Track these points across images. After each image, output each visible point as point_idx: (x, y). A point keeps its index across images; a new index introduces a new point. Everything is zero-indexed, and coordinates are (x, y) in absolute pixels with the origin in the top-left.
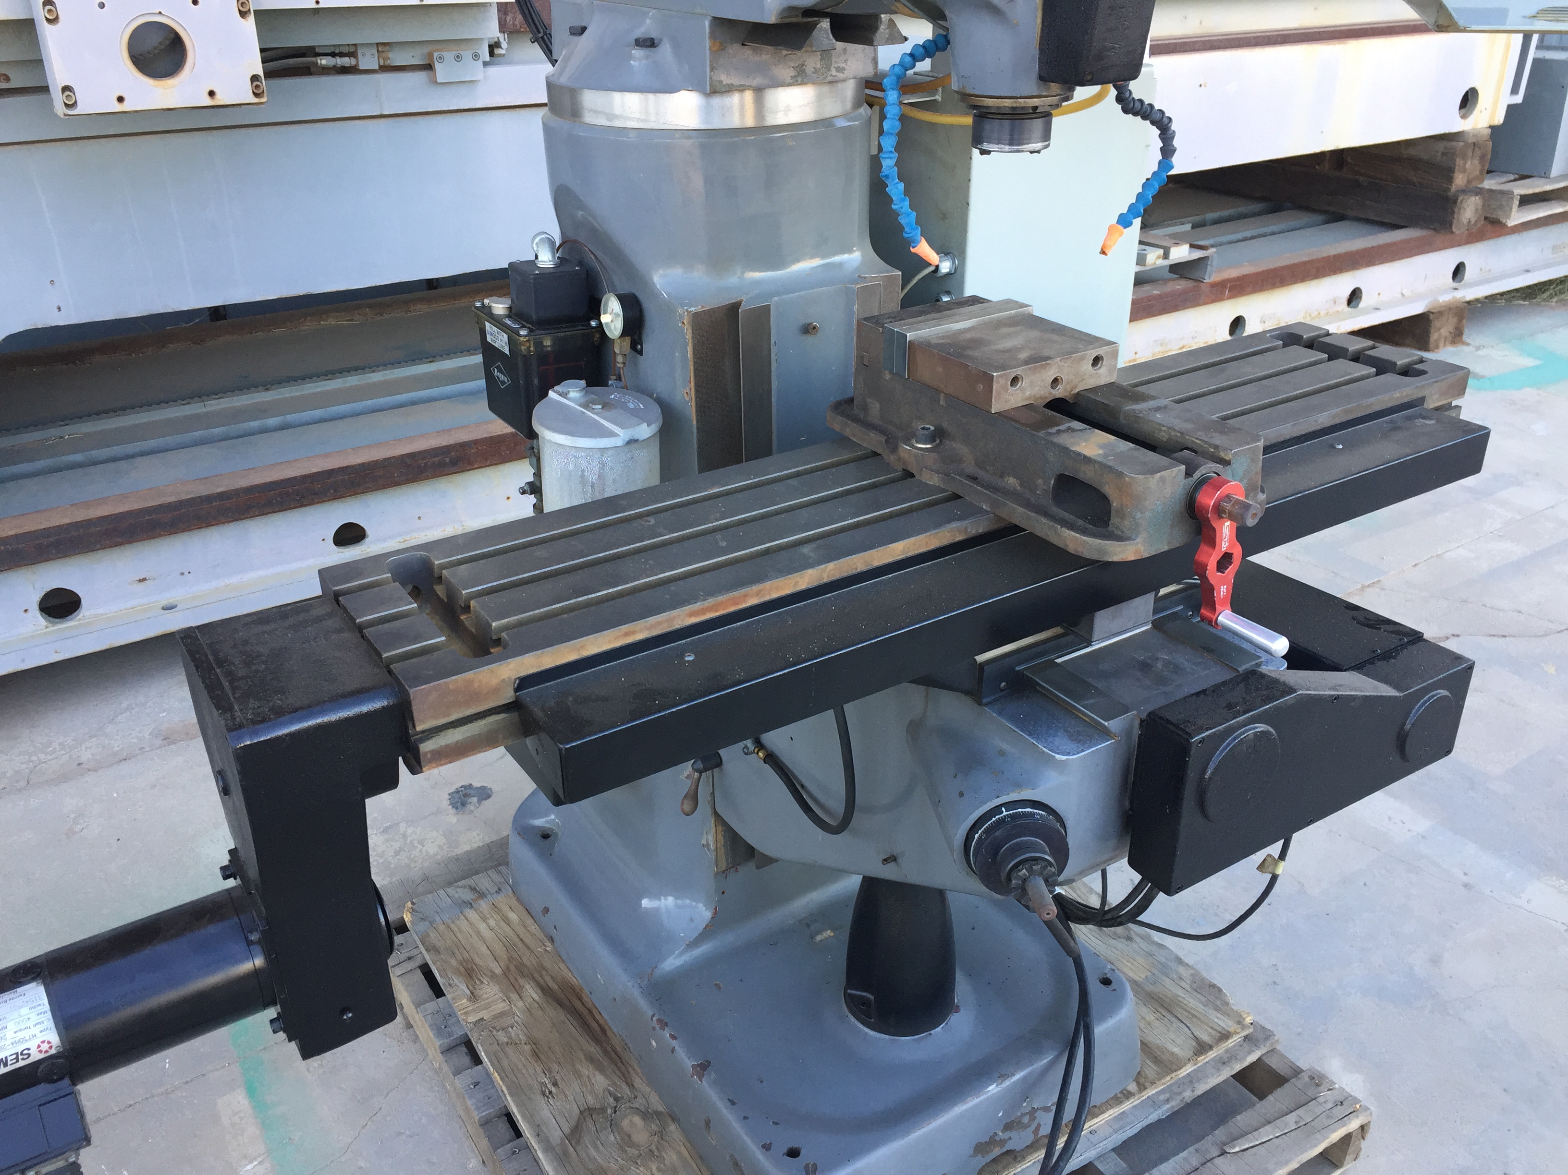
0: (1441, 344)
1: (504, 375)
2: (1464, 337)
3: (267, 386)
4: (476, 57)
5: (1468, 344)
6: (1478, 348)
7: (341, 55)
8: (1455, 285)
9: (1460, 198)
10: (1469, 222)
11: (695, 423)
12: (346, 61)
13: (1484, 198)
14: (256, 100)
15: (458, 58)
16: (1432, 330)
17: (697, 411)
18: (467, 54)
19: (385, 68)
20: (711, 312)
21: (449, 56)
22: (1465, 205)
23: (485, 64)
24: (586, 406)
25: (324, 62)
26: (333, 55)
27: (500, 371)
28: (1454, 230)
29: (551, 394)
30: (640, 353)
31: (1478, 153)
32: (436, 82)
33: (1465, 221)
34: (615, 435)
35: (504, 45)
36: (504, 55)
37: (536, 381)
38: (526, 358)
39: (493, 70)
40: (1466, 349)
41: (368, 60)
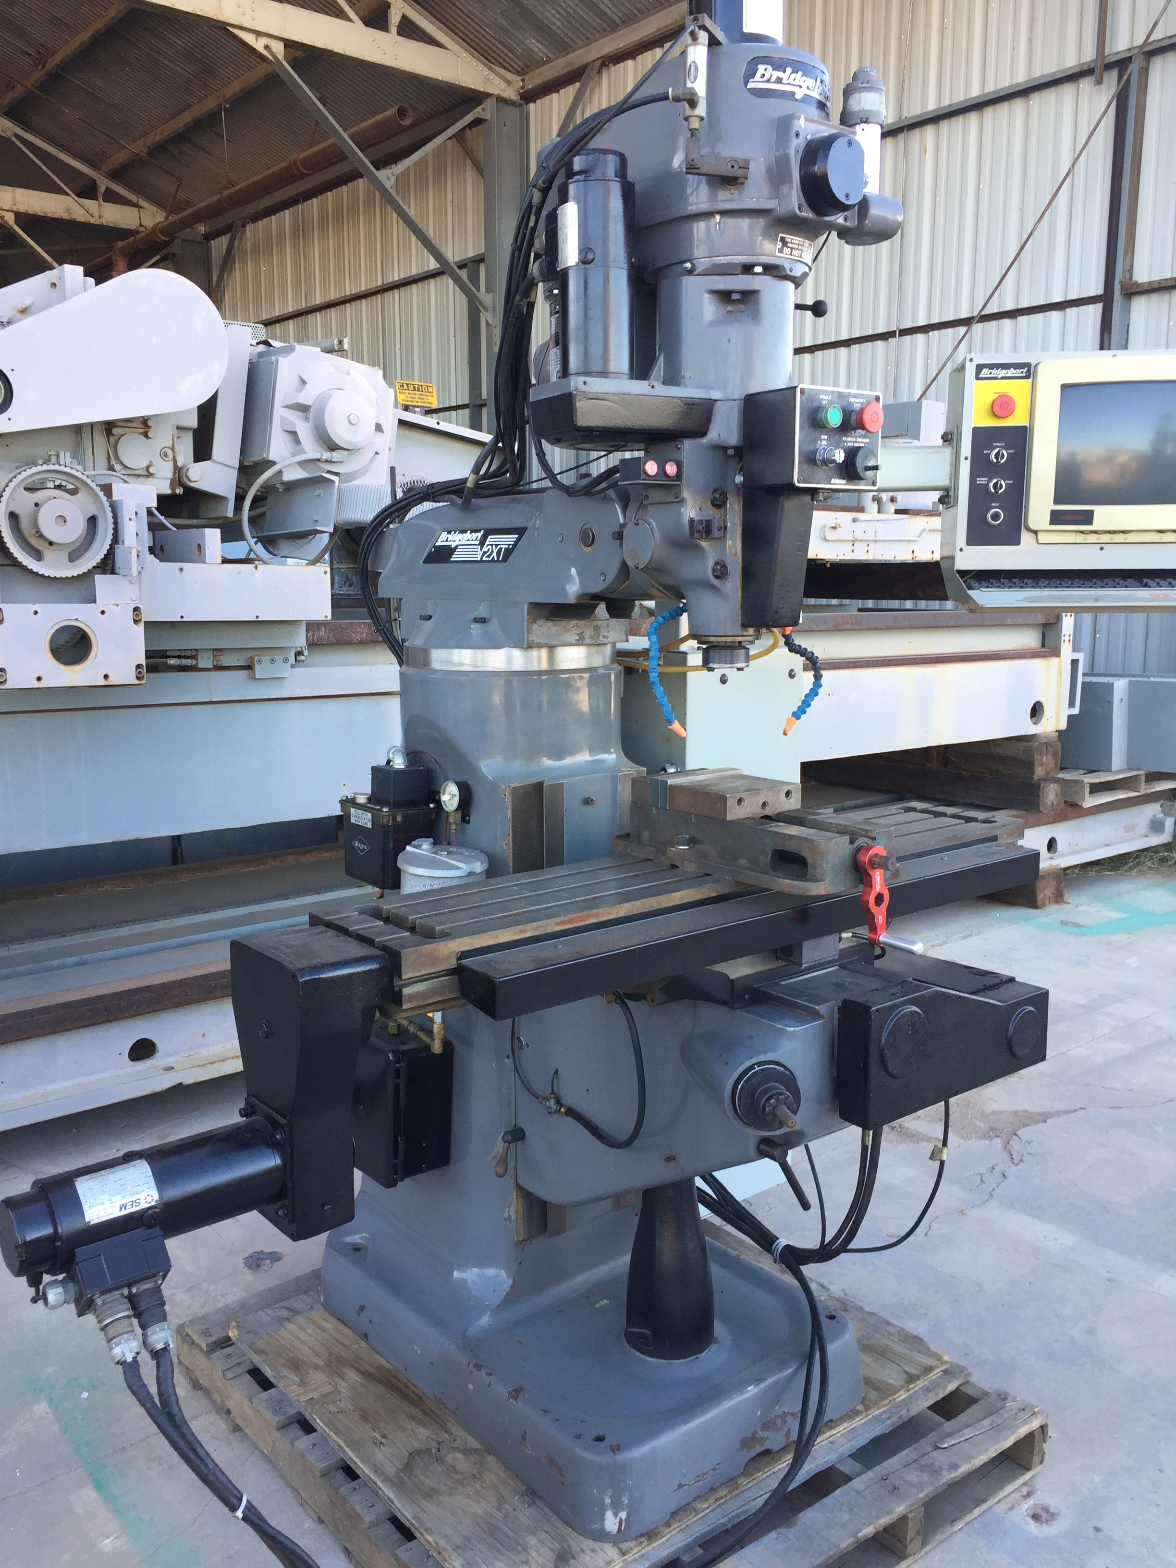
0: (1047, 903)
1: (365, 844)
2: (1065, 898)
3: (63, 934)
4: (286, 660)
5: (1069, 903)
6: (1077, 906)
7: (186, 657)
8: (1050, 855)
9: (1042, 785)
10: (1053, 804)
11: (511, 864)
12: (188, 662)
13: (1061, 785)
14: (138, 682)
15: (273, 661)
16: (1038, 891)
17: (513, 857)
18: (279, 659)
19: (218, 668)
20: (524, 787)
21: (266, 659)
22: (1046, 790)
23: (292, 666)
24: (436, 853)
25: (172, 662)
26: (179, 657)
27: (360, 842)
28: (1041, 809)
29: (408, 848)
30: (468, 822)
31: (1050, 750)
32: (255, 678)
33: (1049, 803)
34: (460, 868)
35: (306, 653)
36: (303, 661)
37: (391, 845)
38: (385, 828)
39: (297, 671)
40: (1067, 906)
41: (205, 661)
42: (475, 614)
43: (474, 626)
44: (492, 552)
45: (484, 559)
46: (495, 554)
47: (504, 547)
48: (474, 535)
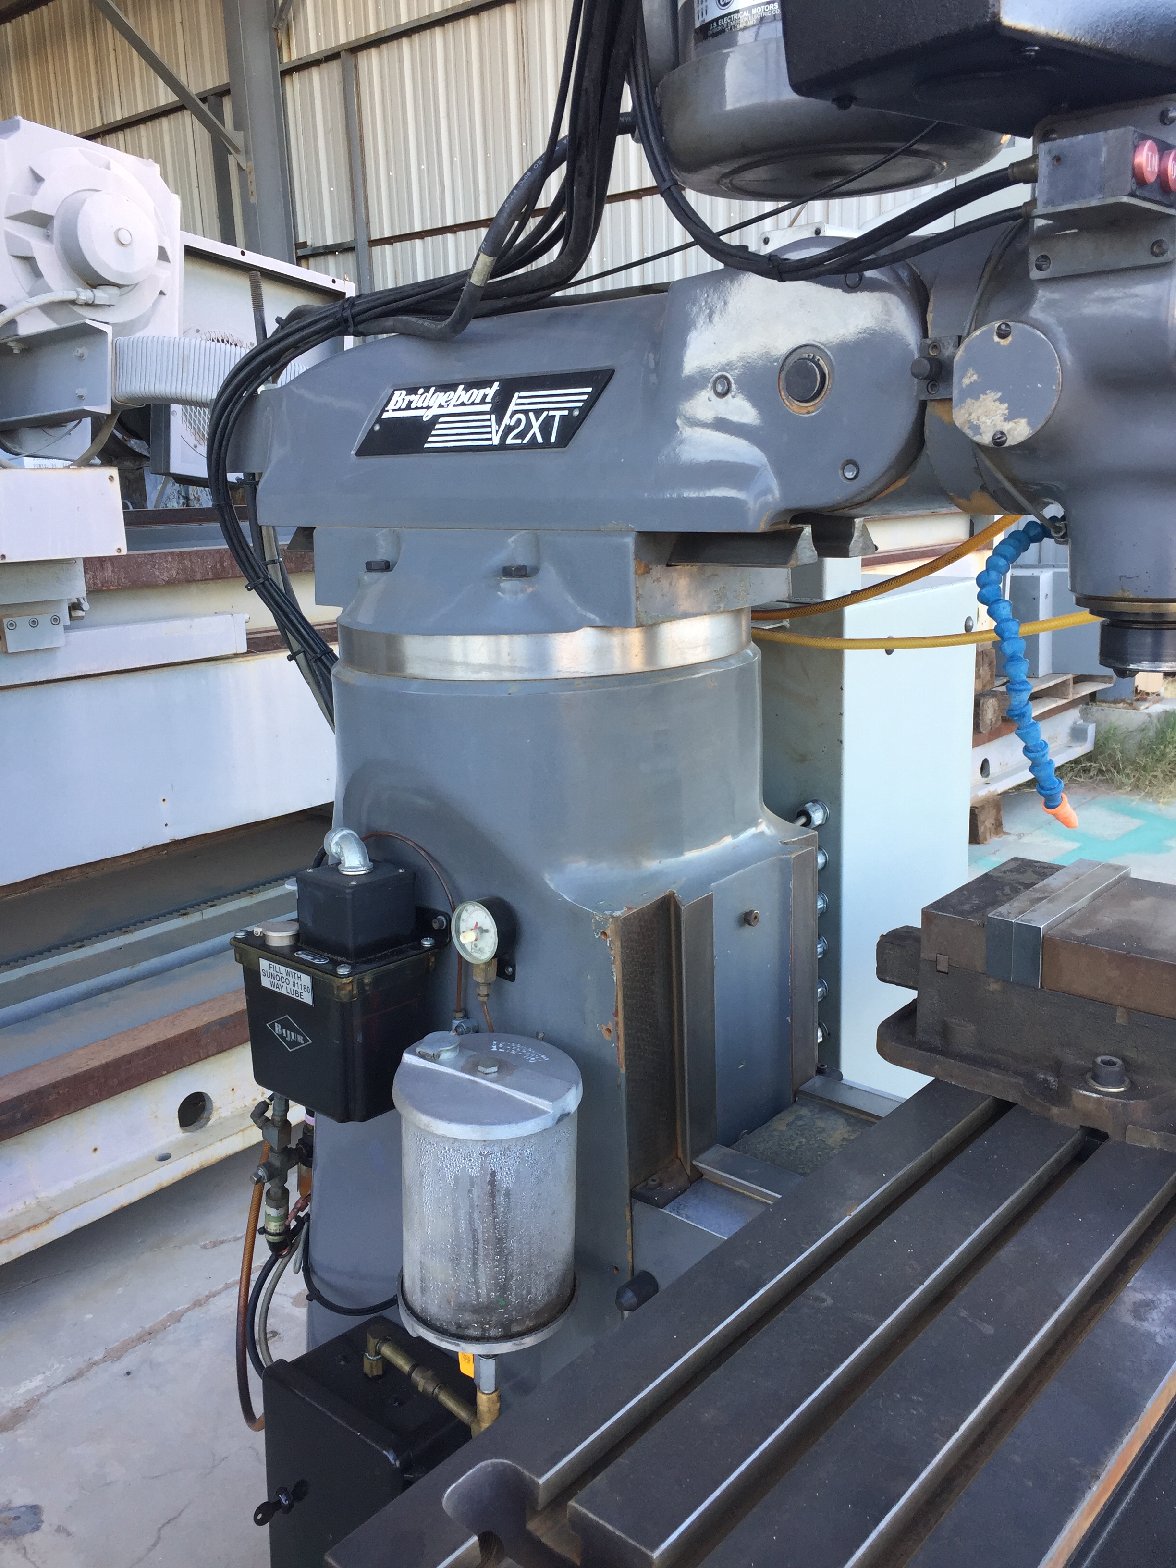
0: (988, 837)
1: (297, 1032)
2: (1005, 829)
4: (56, 620)
5: (1008, 834)
6: (1020, 836)
8: (985, 780)
9: (982, 702)
10: (991, 722)
11: (623, 1071)
13: (999, 701)
15: (34, 623)
16: (979, 825)
17: (627, 1054)
18: (45, 620)
20: (641, 913)
21: (23, 622)
22: (985, 707)
23: (67, 628)
24: (473, 1071)
27: (285, 1025)
28: (982, 730)
29: (408, 1058)
31: (987, 660)
32: (6, 652)
33: (988, 722)
34: (537, 1112)
35: (86, 606)
37: (359, 1039)
38: (345, 1008)
39: (76, 635)
40: (1010, 838)
42: (500, 558)
43: (508, 584)
44: (529, 426)
45: (509, 441)
46: (536, 429)
47: (558, 414)
48: (477, 394)
